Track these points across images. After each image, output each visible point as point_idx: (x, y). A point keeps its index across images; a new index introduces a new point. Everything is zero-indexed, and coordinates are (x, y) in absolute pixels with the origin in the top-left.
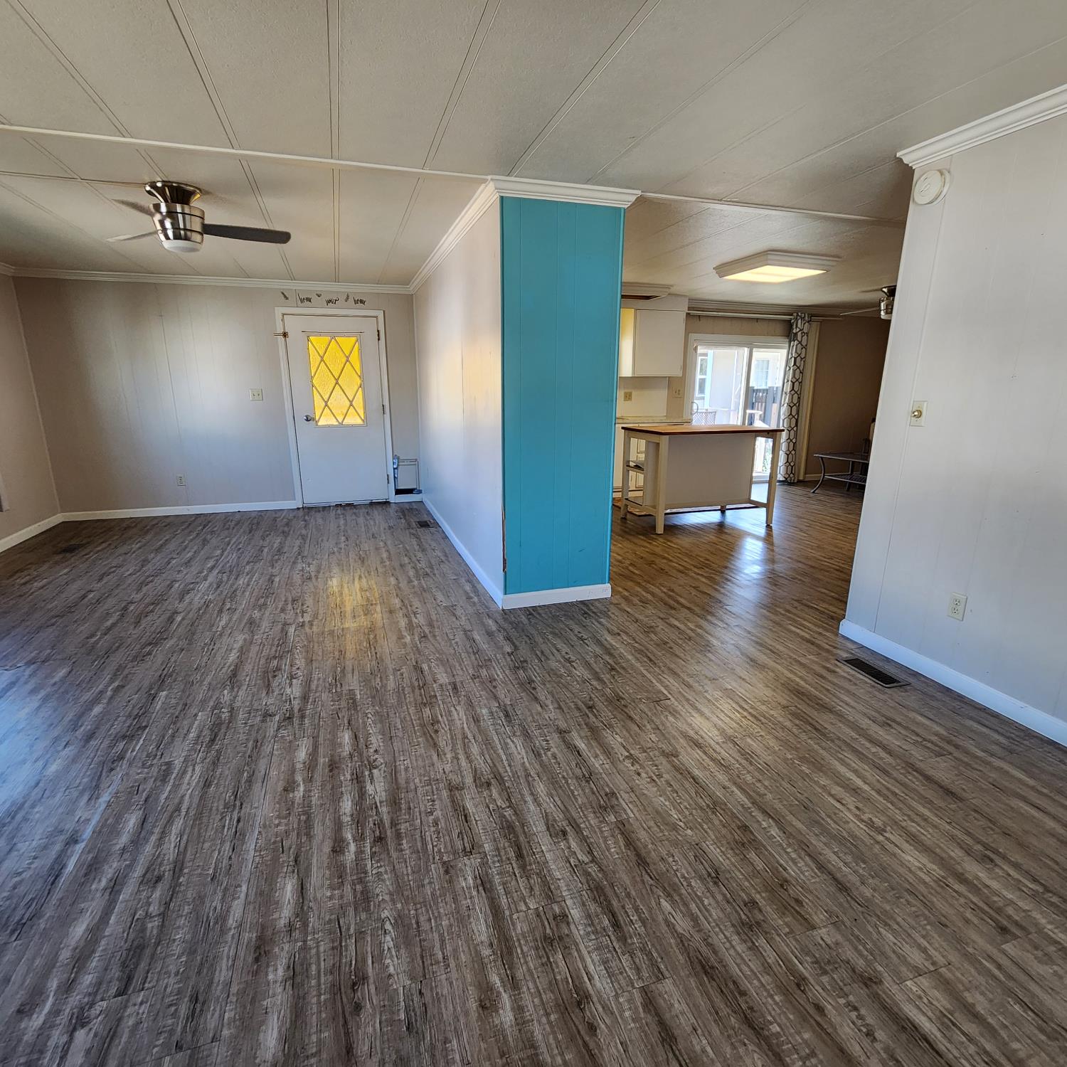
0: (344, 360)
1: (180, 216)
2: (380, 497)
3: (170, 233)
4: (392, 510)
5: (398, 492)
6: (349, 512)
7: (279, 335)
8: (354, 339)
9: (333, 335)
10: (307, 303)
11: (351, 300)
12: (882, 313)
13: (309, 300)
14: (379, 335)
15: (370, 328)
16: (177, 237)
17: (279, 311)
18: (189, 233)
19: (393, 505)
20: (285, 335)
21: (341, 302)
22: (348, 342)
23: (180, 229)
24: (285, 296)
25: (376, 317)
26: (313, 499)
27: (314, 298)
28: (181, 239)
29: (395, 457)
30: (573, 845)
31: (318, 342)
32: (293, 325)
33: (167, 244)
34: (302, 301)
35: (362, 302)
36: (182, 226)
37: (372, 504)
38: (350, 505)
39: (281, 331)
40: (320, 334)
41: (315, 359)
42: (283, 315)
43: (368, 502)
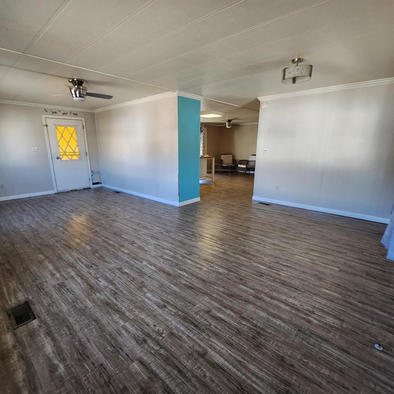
0: (70, 135)
1: (81, 90)
2: (86, 186)
3: (78, 95)
4: (92, 191)
5: (94, 184)
6: (76, 193)
7: (44, 125)
8: (73, 128)
9: (66, 126)
10: (55, 114)
11: (72, 114)
12: (227, 126)
13: (56, 113)
14: (83, 127)
15: (80, 124)
16: (80, 96)
17: (44, 116)
18: (84, 95)
19: (92, 189)
20: (47, 126)
21: (68, 114)
22: (71, 129)
24: (46, 111)
25: (82, 120)
26: (61, 189)
27: (58, 112)
29: (92, 171)
30: (170, 308)
31: (61, 129)
32: (50, 122)
33: (75, 99)
34: (53, 113)
35: (76, 114)
36: (82, 93)
37: (84, 189)
38: (76, 190)
39: (45, 124)
40: (61, 126)
41: (59, 135)
42: (46, 118)
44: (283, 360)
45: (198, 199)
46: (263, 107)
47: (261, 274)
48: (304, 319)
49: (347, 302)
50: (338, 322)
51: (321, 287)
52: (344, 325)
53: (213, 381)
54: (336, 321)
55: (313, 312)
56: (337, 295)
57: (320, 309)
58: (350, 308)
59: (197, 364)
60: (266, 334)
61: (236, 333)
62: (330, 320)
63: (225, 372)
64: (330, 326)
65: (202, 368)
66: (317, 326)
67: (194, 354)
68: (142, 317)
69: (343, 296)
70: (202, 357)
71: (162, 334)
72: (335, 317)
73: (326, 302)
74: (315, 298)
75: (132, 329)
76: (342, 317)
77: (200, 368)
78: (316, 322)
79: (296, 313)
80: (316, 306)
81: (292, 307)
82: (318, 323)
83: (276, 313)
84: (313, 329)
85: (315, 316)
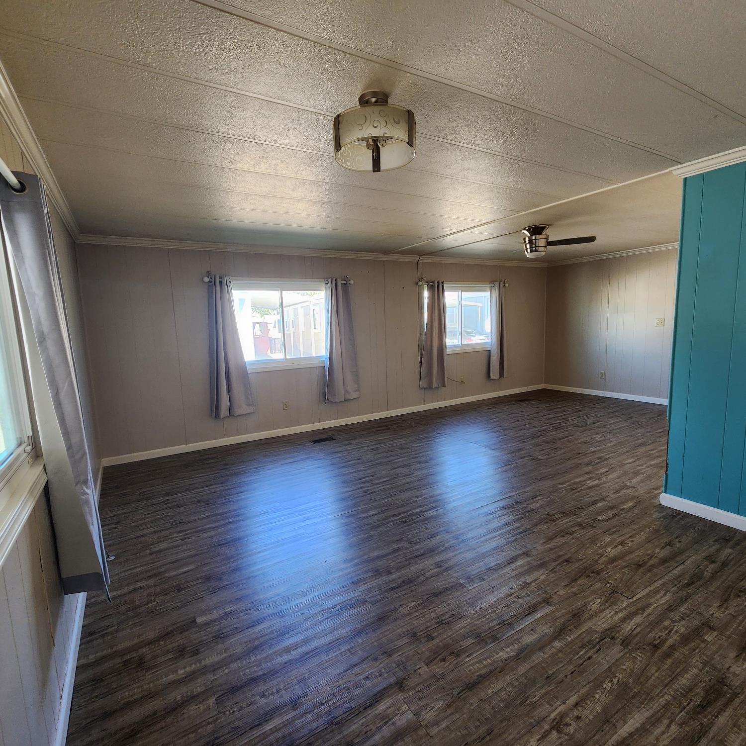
48: (185, 531)
49: (155, 575)
50: (154, 550)
51: (197, 568)
52: (148, 551)
54: (158, 549)
55: (182, 540)
56: (173, 573)
57: (179, 546)
58: (149, 571)
62: (163, 546)
64: (161, 541)
66: (171, 534)
69: (164, 578)
72: (160, 551)
73: (179, 557)
74: (193, 552)
76: (153, 556)
78: (174, 536)
79: (197, 529)
80: (185, 546)
81: (204, 530)
82: (172, 536)
83: (212, 518)
84: (171, 531)
85: (179, 538)
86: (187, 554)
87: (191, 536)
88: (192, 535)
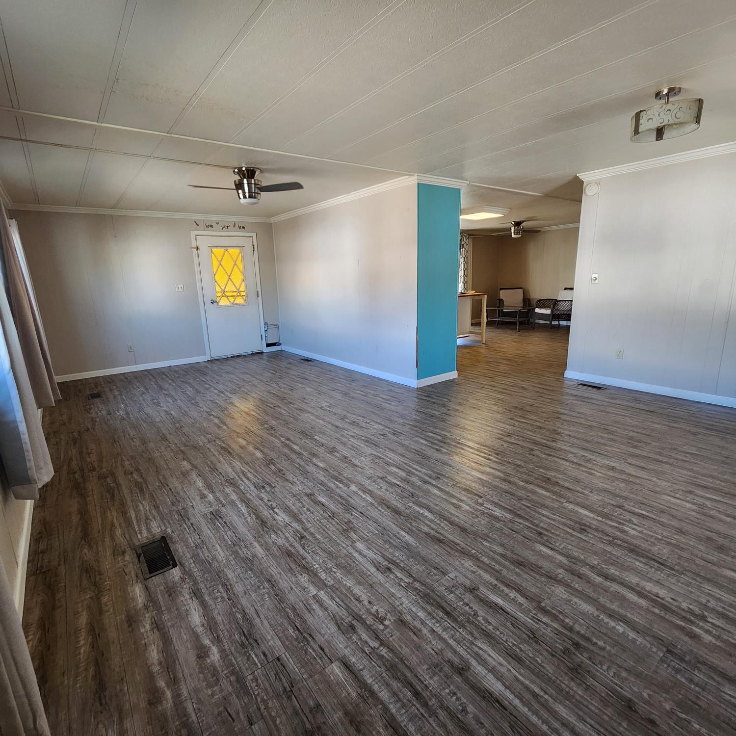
0: (233, 263)
1: (253, 185)
2: (256, 349)
3: (247, 195)
4: (265, 357)
5: (268, 345)
6: (239, 360)
7: (194, 248)
8: (238, 251)
9: (226, 248)
10: (210, 228)
11: (237, 226)
12: (513, 234)
13: (211, 226)
14: (254, 248)
15: (248, 243)
16: (250, 197)
17: (193, 233)
18: (256, 195)
19: (265, 354)
20: (197, 248)
21: (231, 228)
22: (235, 252)
23: (252, 192)
24: (197, 224)
25: (252, 237)
26: (217, 353)
27: (215, 225)
28: (252, 198)
29: (266, 323)
30: (399, 575)
31: (218, 252)
32: (203, 243)
33: (243, 201)
34: (207, 227)
35: (243, 228)
36: (253, 191)
37: (253, 354)
38: (239, 356)
39: (195, 246)
40: (219, 247)
41: (215, 264)
42: (196, 236)
43: (250, 353)
44: (630, 708)
45: (453, 375)
46: (589, 192)
47: (583, 527)
48: (682, 629)
51: (722, 566)
53: (482, 723)
55: (704, 618)
57: (719, 613)
59: (449, 686)
60: (592, 648)
61: (529, 637)
63: (506, 710)
65: (459, 695)
66: (711, 648)
67: (444, 666)
68: (349, 585)
70: (460, 674)
71: (385, 619)
74: (707, 587)
75: (331, 603)
77: (455, 694)
78: (710, 638)
79: (663, 614)
80: (709, 604)
81: (652, 601)
82: (714, 641)
83: (617, 609)
84: (703, 653)
85: (707, 626)
86: (717, 592)
87: (683, 610)
88: (680, 611)
